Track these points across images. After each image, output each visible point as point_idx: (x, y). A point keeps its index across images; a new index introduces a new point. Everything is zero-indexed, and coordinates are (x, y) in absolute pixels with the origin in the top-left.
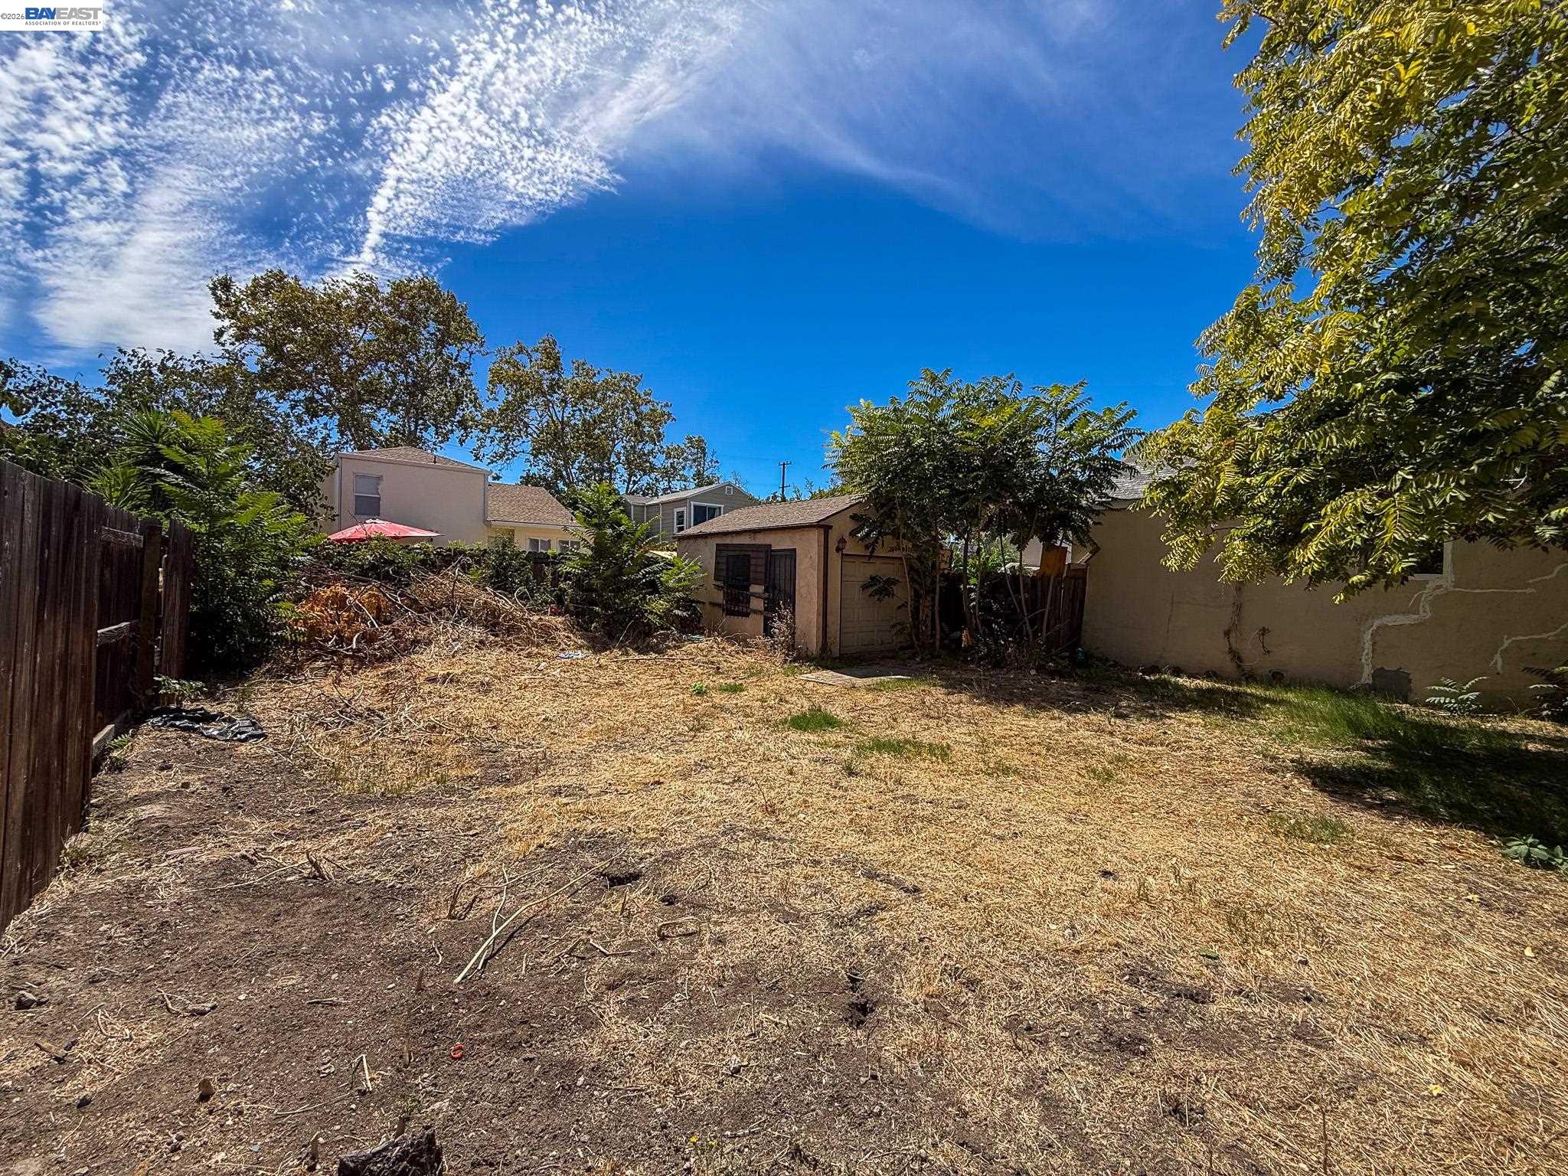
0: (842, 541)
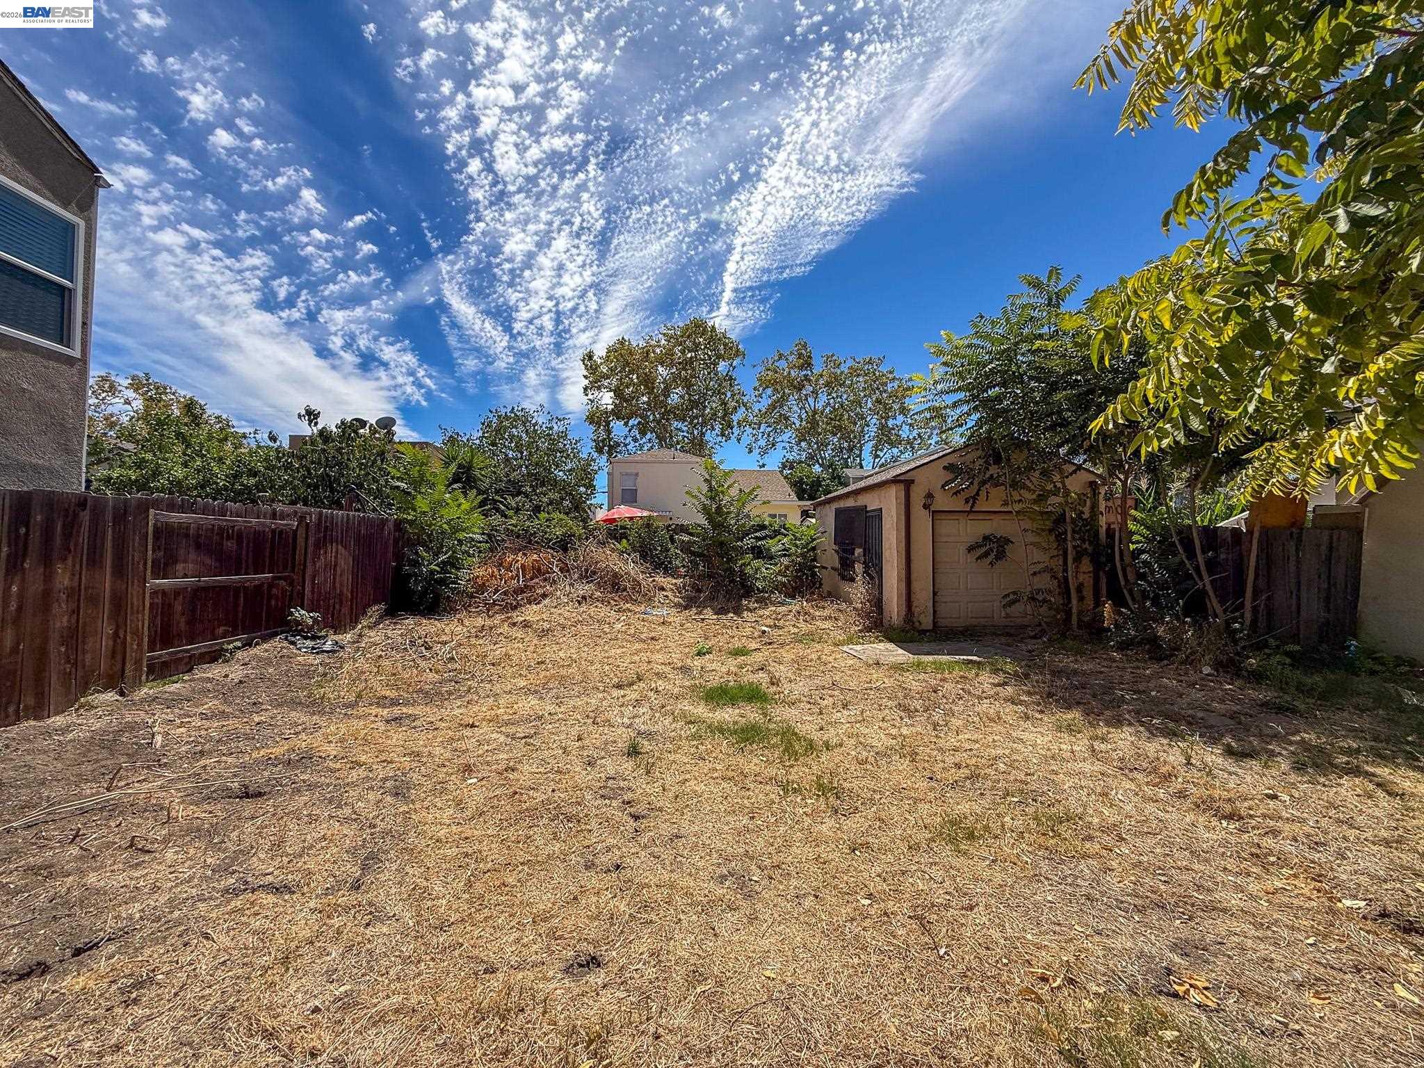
0: (930, 496)
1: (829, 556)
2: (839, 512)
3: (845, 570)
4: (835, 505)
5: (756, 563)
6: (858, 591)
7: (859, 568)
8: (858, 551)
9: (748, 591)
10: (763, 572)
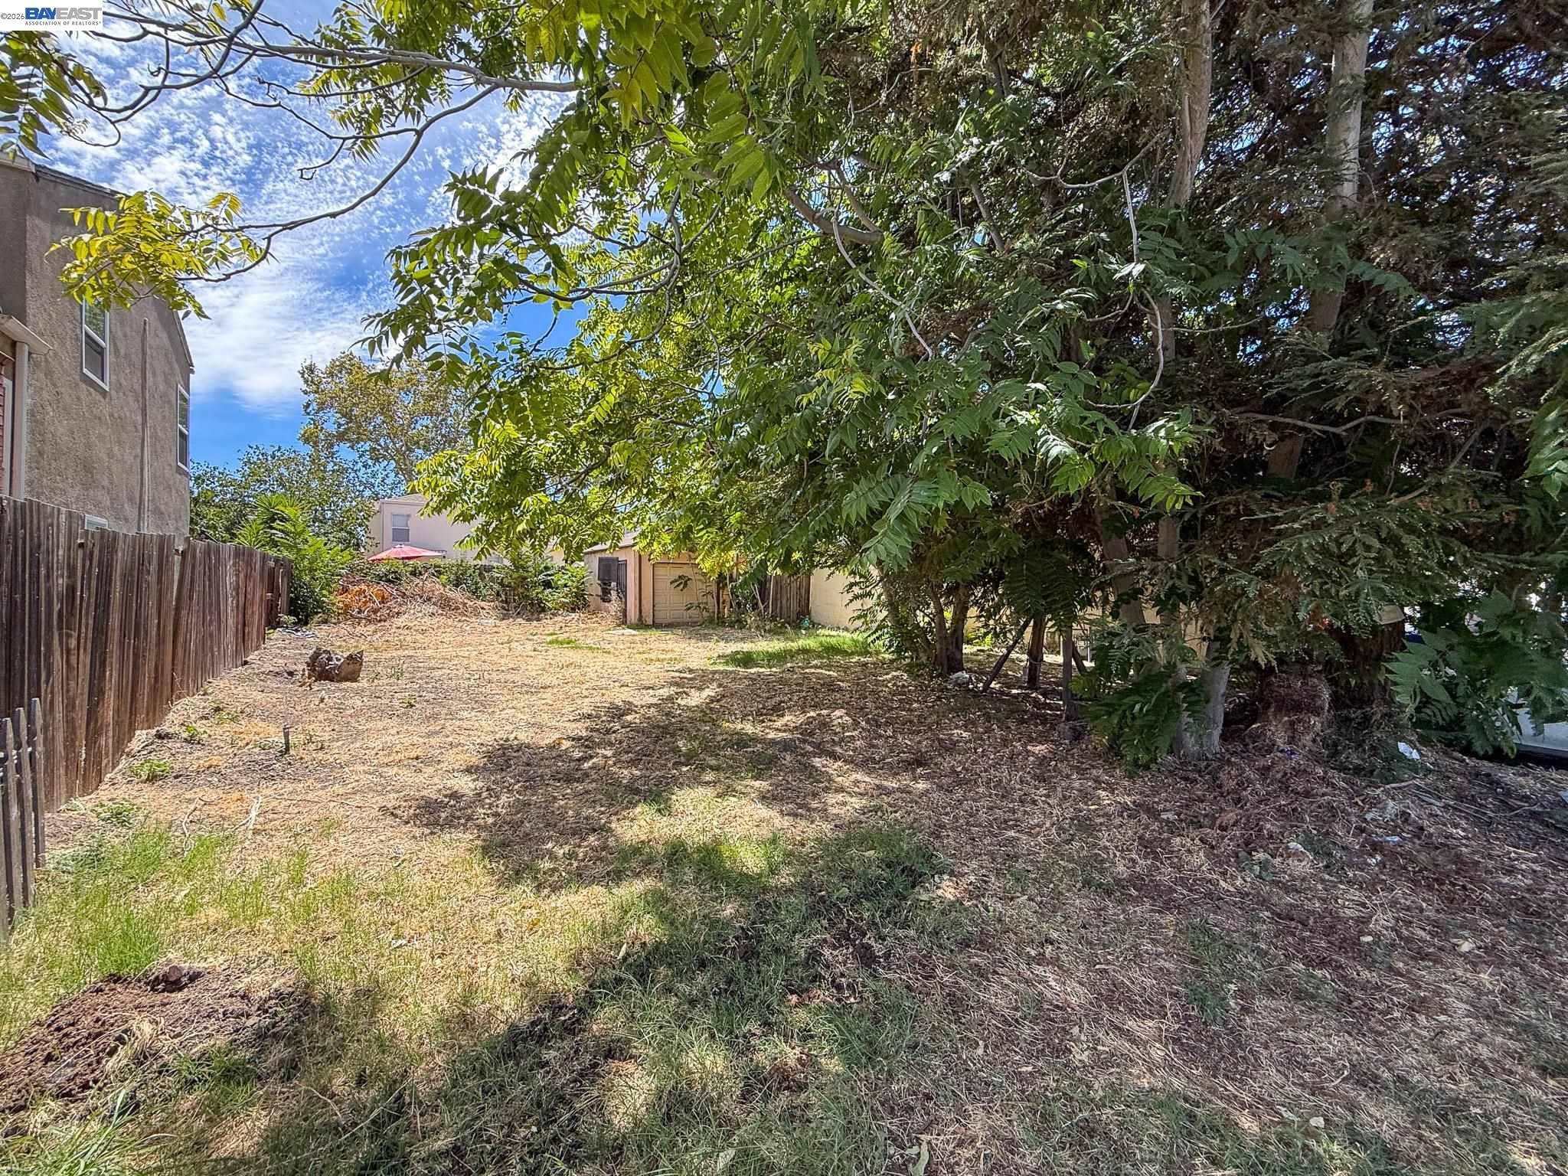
1: (594, 588)
2: (601, 560)
3: (605, 597)
4: (598, 555)
5: (548, 591)
6: (614, 606)
7: (614, 593)
8: (613, 584)
9: (543, 610)
10: (551, 598)
